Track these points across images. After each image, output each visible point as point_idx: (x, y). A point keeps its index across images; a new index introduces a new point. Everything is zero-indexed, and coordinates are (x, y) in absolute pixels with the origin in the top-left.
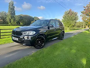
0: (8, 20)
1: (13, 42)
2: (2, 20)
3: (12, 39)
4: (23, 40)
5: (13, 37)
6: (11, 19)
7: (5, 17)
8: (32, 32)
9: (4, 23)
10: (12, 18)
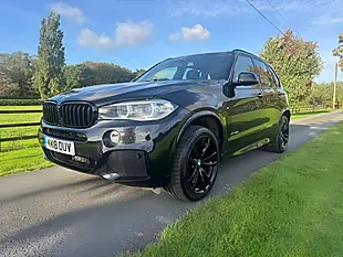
0: (37, 82)
1: (48, 163)
2: (15, 86)
3: (44, 148)
4: (105, 149)
5: (47, 138)
6: (49, 80)
7: (26, 74)
8: (153, 104)
9: (21, 95)
10: (51, 75)
